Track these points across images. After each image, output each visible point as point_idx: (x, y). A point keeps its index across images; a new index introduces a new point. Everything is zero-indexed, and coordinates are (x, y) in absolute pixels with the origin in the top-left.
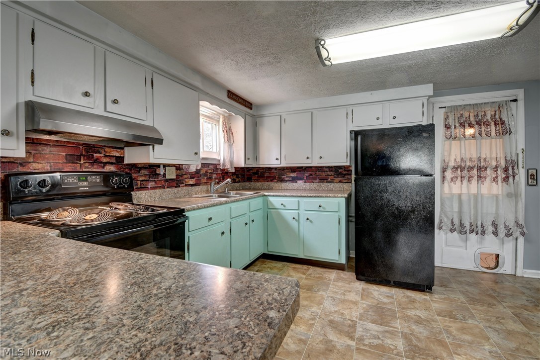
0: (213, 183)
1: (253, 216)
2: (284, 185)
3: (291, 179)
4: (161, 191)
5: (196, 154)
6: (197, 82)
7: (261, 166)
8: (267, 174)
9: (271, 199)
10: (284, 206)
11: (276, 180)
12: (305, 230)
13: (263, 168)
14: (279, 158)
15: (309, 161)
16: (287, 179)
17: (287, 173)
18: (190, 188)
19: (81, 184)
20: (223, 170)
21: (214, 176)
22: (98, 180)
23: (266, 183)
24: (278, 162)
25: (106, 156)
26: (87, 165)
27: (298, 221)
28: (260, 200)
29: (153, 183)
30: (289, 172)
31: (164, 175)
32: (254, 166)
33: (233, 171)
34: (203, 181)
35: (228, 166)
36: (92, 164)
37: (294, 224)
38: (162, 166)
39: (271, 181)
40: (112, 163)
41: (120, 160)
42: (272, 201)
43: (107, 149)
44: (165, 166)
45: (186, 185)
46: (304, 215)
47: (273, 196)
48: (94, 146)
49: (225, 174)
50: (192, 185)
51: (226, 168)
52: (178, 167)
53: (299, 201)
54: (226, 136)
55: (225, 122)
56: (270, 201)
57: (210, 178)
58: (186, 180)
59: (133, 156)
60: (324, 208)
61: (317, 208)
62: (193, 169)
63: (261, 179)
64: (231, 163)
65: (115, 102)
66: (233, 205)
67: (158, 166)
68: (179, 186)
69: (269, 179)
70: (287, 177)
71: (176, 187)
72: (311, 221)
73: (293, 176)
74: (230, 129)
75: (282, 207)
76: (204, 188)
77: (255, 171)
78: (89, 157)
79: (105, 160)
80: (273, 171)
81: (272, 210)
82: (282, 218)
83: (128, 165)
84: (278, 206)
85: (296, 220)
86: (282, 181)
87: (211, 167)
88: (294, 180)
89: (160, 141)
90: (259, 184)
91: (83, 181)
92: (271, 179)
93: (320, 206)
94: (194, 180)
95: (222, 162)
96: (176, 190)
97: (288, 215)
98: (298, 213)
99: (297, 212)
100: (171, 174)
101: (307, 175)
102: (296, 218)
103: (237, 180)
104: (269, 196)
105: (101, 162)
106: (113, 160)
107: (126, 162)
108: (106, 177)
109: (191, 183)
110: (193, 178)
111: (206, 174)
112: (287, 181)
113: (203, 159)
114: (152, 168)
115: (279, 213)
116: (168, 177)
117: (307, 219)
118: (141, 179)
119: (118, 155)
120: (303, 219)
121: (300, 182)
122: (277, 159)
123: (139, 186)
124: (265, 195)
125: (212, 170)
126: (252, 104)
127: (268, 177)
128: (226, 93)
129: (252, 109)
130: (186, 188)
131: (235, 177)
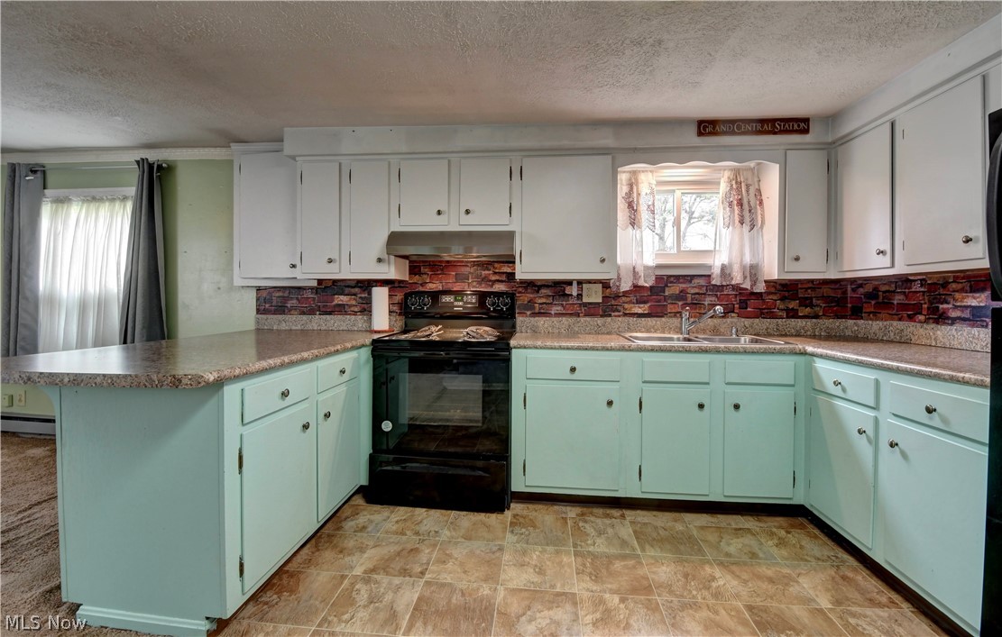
2: (943, 333)
3: (967, 314)
4: (571, 320)
5: (602, 260)
7: (848, 275)
8: (898, 299)
10: (844, 390)
11: (921, 318)
13: (889, 282)
14: (887, 247)
16: (954, 314)
17: (957, 295)
18: (634, 320)
19: (456, 303)
21: (710, 300)
22: (474, 301)
24: (886, 260)
25: (495, 273)
26: (475, 284)
27: (874, 442)
29: (559, 308)
30: (962, 290)
31: (580, 296)
32: (832, 275)
33: (764, 288)
34: (673, 308)
35: (740, 279)
36: (480, 283)
37: (862, 444)
38: (575, 284)
40: (502, 281)
41: (511, 276)
42: (820, 371)
43: (496, 265)
44: (580, 283)
45: (625, 315)
46: (888, 426)
48: (482, 263)
49: (741, 295)
50: (640, 316)
51: (735, 283)
52: (605, 284)
53: (877, 382)
55: (739, 183)
58: (626, 306)
60: (944, 420)
61: (922, 416)
63: (884, 314)
64: (751, 271)
65: (468, 212)
67: (569, 283)
68: (610, 316)
69: (905, 314)
70: (956, 307)
71: (602, 316)
72: (904, 455)
73: (974, 303)
75: (839, 390)
76: (673, 322)
77: (869, 288)
78: (478, 276)
79: (494, 278)
81: (819, 397)
82: (836, 422)
83: (522, 282)
84: (831, 387)
85: (869, 440)
86: (940, 318)
87: (700, 282)
88: (978, 318)
91: (460, 301)
92: (910, 311)
93: (930, 411)
94: (645, 306)
95: (717, 271)
96: (600, 321)
97: (854, 416)
98: (876, 420)
99: (871, 413)
100: (594, 296)
102: (870, 432)
103: (805, 312)
105: (490, 281)
107: (518, 278)
108: (486, 297)
109: (640, 311)
110: (645, 302)
111: (682, 296)
112: (954, 321)
114: (559, 286)
115: (832, 406)
116: (585, 300)
117: (894, 444)
118: (541, 301)
119: (509, 270)
120: (884, 443)
122: (881, 252)
123: (537, 311)
124: (804, 353)
125: (700, 287)
126: (806, 121)
127: (903, 307)
128: (694, 129)
129: (806, 131)
130: (626, 319)
131: (793, 305)
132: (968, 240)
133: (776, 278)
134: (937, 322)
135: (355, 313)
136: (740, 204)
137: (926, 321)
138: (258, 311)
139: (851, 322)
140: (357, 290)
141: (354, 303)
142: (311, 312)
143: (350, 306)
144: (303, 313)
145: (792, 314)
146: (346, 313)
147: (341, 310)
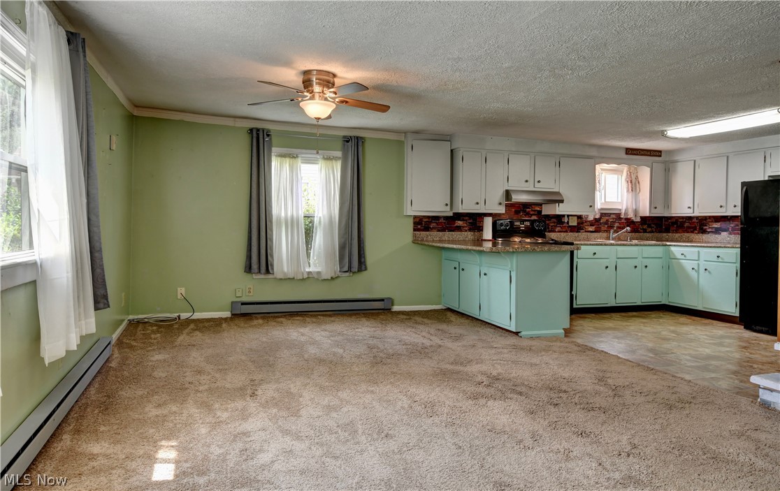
0: (612, 231)
1: (646, 262)
2: (705, 237)
3: (714, 230)
4: (565, 234)
5: (591, 206)
6: (593, 152)
7: (673, 215)
8: (686, 225)
9: (673, 249)
10: (685, 256)
11: (696, 232)
12: (704, 280)
13: (683, 218)
14: (692, 206)
15: (723, 210)
16: (709, 230)
17: (710, 223)
18: (589, 234)
19: (521, 226)
20: (627, 219)
21: (617, 225)
22: (529, 224)
23: (686, 234)
24: (691, 211)
25: (532, 210)
26: (523, 216)
27: (698, 272)
28: (660, 249)
29: (560, 228)
30: (712, 222)
31: (568, 223)
32: (666, 215)
33: (639, 220)
34: (603, 228)
35: (631, 215)
36: (525, 215)
37: (694, 274)
38: (566, 216)
39: (692, 232)
40: (535, 215)
41: (540, 212)
42: (674, 252)
44: (568, 216)
45: (586, 231)
46: (703, 264)
47: (675, 245)
48: (527, 205)
49: (629, 222)
50: (592, 232)
51: (629, 217)
52: (579, 217)
53: (699, 251)
54: (630, 186)
55: (630, 173)
56: (672, 252)
57: (612, 227)
58: (586, 227)
59: (547, 210)
60: (722, 259)
61: (716, 259)
62: (591, 218)
63: (680, 231)
64: (636, 212)
65: (539, 182)
66: (620, 248)
67: (564, 216)
68: (580, 232)
69: (689, 230)
70: (710, 228)
71: (577, 232)
72: (709, 272)
73: (716, 226)
74: (637, 178)
75: (683, 256)
76: (605, 235)
78: (525, 211)
79: (532, 213)
80: (695, 220)
81: (674, 260)
82: (682, 268)
84: (679, 256)
85: (696, 271)
86: (704, 232)
87: (614, 216)
88: (717, 231)
89: (562, 201)
90: (677, 235)
91: (523, 224)
92: (692, 229)
93: (718, 257)
94: (594, 227)
95: (623, 212)
96: (576, 234)
97: (688, 265)
98: (698, 264)
99: (697, 262)
100: (574, 222)
101: (732, 226)
102: (696, 268)
103: (650, 229)
104: (671, 245)
105: (530, 214)
106: (536, 213)
107: (543, 214)
108: (532, 222)
109: (591, 230)
110: (593, 226)
111: (606, 223)
112: (709, 232)
113: (602, 209)
114: (559, 218)
115: (680, 263)
116: (570, 224)
117: (706, 270)
118: (552, 224)
119: (538, 209)
120: (702, 270)
121: (724, 234)
122: (689, 208)
124: (666, 245)
125: (613, 219)
126: (660, 152)
127: (688, 227)
128: (624, 151)
129: (660, 156)
130: (586, 233)
131: (645, 227)
132: (721, 207)
133: (648, 215)
134: (702, 233)
135: (466, 231)
136: (631, 182)
137: (699, 233)
138: (415, 230)
139: (665, 234)
140: (467, 218)
141: (465, 225)
142: (443, 230)
143: (463, 227)
144: (439, 231)
145: (645, 231)
146: (461, 231)
147: (459, 229)
